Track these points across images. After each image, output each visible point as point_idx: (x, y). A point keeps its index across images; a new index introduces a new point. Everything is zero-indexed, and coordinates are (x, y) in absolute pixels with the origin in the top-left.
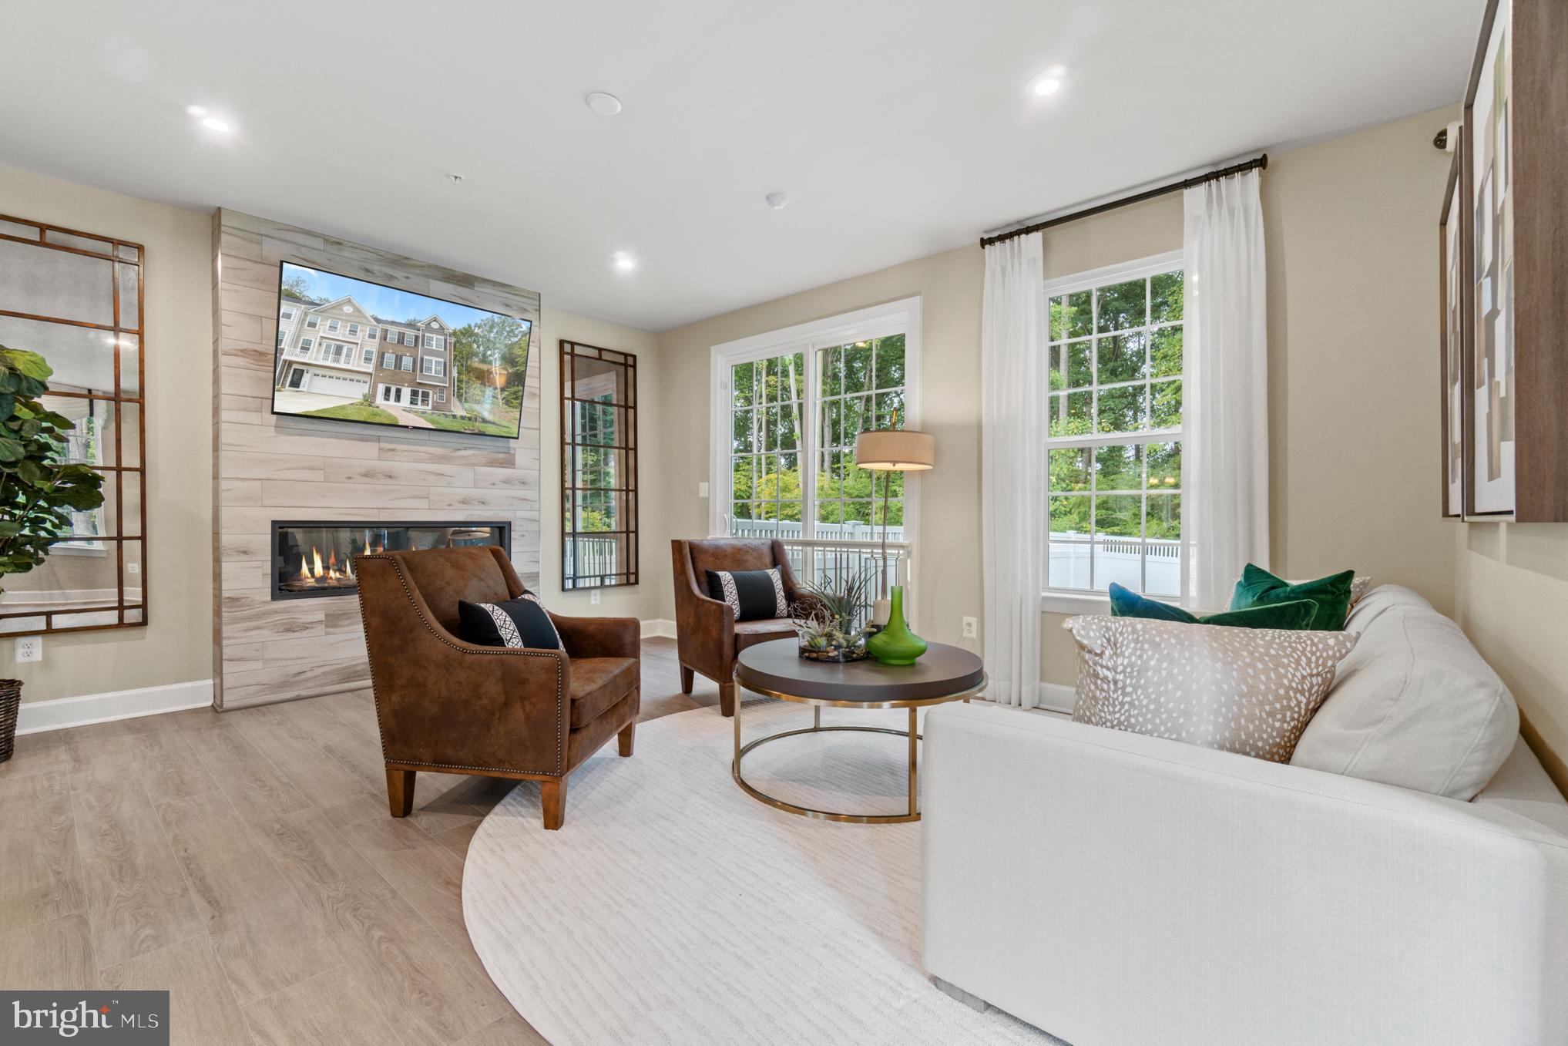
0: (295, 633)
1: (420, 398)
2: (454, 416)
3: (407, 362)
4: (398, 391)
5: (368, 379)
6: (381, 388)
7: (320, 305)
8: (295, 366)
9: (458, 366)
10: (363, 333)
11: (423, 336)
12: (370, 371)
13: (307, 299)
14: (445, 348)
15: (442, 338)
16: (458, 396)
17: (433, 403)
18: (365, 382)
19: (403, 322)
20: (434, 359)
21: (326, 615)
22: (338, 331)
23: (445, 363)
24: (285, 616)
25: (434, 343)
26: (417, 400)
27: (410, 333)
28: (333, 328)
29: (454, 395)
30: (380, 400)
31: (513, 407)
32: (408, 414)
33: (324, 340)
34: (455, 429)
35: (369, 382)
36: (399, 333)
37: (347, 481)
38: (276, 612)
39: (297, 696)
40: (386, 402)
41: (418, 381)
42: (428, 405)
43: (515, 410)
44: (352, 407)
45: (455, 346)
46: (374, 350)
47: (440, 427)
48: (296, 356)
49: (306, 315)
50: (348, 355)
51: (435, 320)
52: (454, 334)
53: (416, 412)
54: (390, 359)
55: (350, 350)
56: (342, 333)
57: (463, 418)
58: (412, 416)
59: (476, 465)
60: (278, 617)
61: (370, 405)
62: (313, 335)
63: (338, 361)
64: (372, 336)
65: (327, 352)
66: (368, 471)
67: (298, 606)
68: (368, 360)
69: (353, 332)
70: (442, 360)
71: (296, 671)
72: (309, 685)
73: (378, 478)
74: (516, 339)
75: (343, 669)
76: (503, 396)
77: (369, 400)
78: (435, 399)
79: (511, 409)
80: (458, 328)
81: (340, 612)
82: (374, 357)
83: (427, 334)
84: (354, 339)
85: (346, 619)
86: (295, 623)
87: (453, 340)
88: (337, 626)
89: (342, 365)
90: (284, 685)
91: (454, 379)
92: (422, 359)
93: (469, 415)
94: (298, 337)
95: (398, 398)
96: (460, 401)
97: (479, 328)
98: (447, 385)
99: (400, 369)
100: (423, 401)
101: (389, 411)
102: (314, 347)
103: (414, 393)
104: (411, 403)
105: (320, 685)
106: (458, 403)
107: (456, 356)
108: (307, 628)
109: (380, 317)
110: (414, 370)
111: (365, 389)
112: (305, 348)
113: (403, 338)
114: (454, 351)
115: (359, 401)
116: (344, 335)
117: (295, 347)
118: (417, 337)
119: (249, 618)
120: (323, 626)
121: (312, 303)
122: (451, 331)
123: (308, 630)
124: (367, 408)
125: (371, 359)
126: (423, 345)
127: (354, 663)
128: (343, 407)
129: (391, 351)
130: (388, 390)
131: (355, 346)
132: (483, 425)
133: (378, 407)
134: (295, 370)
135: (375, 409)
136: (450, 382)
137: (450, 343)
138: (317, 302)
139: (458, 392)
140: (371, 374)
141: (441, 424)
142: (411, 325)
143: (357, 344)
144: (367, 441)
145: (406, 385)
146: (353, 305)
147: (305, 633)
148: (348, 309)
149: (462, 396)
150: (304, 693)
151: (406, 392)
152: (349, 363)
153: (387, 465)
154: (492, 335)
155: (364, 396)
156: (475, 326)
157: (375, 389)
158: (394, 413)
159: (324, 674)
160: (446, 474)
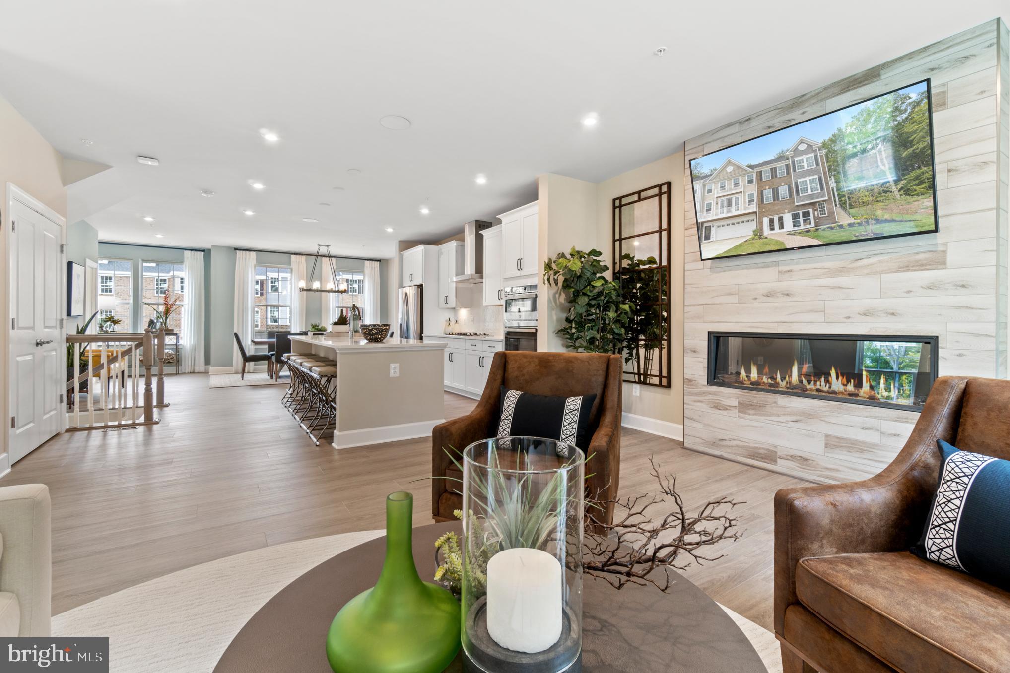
0: (720, 411)
1: (801, 219)
2: (841, 226)
3: (783, 191)
4: (781, 219)
5: (754, 217)
6: (766, 221)
7: (711, 175)
8: (705, 225)
9: (834, 176)
10: (743, 181)
11: (793, 162)
12: (755, 210)
13: (703, 175)
14: (817, 164)
15: (812, 155)
16: (841, 205)
17: (815, 220)
18: (753, 220)
19: (773, 158)
20: (808, 179)
21: (739, 403)
22: (726, 188)
23: (820, 178)
24: (715, 397)
25: (805, 164)
26: (799, 221)
27: (781, 165)
28: (723, 187)
29: (836, 205)
30: (766, 231)
31: (918, 195)
32: (793, 236)
33: (719, 199)
34: (845, 239)
35: (755, 220)
36: (772, 169)
37: (753, 301)
38: (709, 393)
39: (721, 455)
40: (773, 232)
41: (796, 204)
42: (810, 223)
43: (921, 197)
44: (747, 243)
45: (827, 157)
46: (755, 192)
47: (827, 241)
48: (705, 217)
49: (704, 186)
50: (737, 204)
51: (802, 142)
52: (824, 145)
53: (800, 233)
54: (768, 194)
55: (737, 199)
56: (730, 189)
57: (850, 225)
58: (798, 237)
59: (883, 272)
60: (711, 397)
61: (760, 238)
62: (711, 199)
63: (729, 211)
64: (750, 181)
65: (722, 207)
66: (769, 292)
67: (722, 392)
68: (751, 202)
69: (736, 184)
70: (817, 176)
71: (720, 437)
72: (729, 451)
73: (778, 297)
74: (904, 116)
75: (750, 447)
76: (899, 187)
77: (759, 233)
78: (816, 216)
79: (916, 198)
80: (827, 138)
81: (748, 403)
82: (756, 198)
83: (796, 159)
84: (738, 189)
85: (753, 409)
86: (720, 403)
87: (824, 151)
88: (747, 414)
89: (734, 213)
90: (713, 444)
91: (833, 190)
92: (796, 183)
93: (859, 221)
94: (703, 203)
95: (781, 226)
96: (845, 209)
97: (851, 126)
98: (827, 198)
99: (778, 199)
100: (805, 221)
101: (776, 238)
102: (713, 206)
103: (795, 217)
104: (794, 226)
105: (735, 454)
106: (842, 212)
107: (830, 167)
108: (727, 409)
109: (753, 163)
110: (791, 195)
111: (753, 226)
112: (709, 210)
113: (776, 172)
114: (828, 162)
115: (750, 237)
116: (731, 190)
117: (703, 212)
118: (787, 166)
119: (697, 394)
120: (737, 411)
121: (707, 176)
122: (820, 145)
123: (727, 411)
124: (759, 240)
125: (753, 201)
126: (794, 170)
127: (757, 446)
128: (740, 245)
129: (767, 188)
130: (772, 221)
131: (740, 194)
132: (878, 226)
133: (766, 238)
134: (706, 227)
135: (764, 240)
136: (829, 194)
137: (821, 156)
138: (709, 173)
139: (840, 201)
140: (755, 213)
141: (827, 237)
142: (781, 158)
143: (741, 192)
144: (768, 267)
145: (786, 211)
146: (734, 164)
147: (725, 413)
148: (730, 169)
149: (845, 203)
150: (725, 455)
151: (788, 218)
152: (738, 210)
153: (784, 285)
154: (869, 126)
155: (754, 231)
156: (847, 127)
157: (761, 224)
158: (780, 239)
159: (737, 446)
160: (842, 286)
